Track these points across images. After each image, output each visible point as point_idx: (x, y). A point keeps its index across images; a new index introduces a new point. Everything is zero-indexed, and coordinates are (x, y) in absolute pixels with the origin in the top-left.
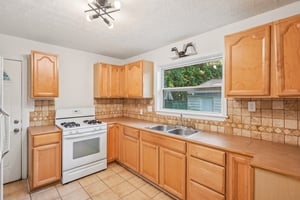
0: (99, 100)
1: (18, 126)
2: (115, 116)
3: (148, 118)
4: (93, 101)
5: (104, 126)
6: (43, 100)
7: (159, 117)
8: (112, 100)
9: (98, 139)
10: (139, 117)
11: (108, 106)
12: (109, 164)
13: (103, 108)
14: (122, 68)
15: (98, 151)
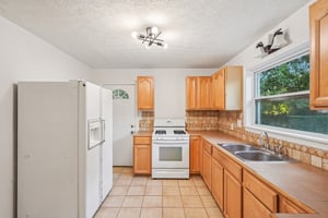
0: (190, 112)
1: (133, 129)
2: (208, 129)
3: (238, 135)
4: (185, 113)
5: (186, 137)
6: (147, 113)
7: (248, 134)
8: (205, 113)
9: (181, 148)
10: (230, 133)
11: (201, 118)
12: (191, 175)
13: (195, 120)
14: (211, 78)
15: (180, 160)
